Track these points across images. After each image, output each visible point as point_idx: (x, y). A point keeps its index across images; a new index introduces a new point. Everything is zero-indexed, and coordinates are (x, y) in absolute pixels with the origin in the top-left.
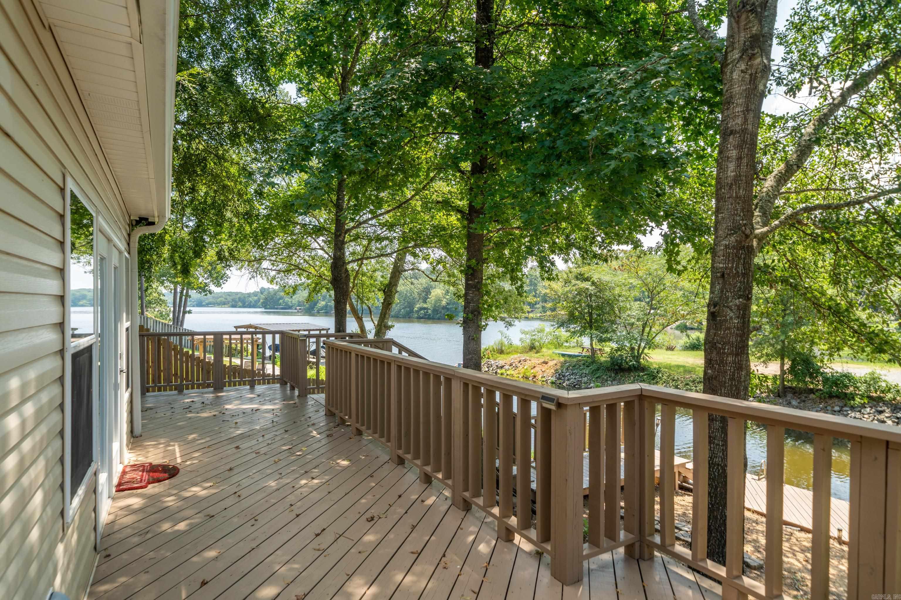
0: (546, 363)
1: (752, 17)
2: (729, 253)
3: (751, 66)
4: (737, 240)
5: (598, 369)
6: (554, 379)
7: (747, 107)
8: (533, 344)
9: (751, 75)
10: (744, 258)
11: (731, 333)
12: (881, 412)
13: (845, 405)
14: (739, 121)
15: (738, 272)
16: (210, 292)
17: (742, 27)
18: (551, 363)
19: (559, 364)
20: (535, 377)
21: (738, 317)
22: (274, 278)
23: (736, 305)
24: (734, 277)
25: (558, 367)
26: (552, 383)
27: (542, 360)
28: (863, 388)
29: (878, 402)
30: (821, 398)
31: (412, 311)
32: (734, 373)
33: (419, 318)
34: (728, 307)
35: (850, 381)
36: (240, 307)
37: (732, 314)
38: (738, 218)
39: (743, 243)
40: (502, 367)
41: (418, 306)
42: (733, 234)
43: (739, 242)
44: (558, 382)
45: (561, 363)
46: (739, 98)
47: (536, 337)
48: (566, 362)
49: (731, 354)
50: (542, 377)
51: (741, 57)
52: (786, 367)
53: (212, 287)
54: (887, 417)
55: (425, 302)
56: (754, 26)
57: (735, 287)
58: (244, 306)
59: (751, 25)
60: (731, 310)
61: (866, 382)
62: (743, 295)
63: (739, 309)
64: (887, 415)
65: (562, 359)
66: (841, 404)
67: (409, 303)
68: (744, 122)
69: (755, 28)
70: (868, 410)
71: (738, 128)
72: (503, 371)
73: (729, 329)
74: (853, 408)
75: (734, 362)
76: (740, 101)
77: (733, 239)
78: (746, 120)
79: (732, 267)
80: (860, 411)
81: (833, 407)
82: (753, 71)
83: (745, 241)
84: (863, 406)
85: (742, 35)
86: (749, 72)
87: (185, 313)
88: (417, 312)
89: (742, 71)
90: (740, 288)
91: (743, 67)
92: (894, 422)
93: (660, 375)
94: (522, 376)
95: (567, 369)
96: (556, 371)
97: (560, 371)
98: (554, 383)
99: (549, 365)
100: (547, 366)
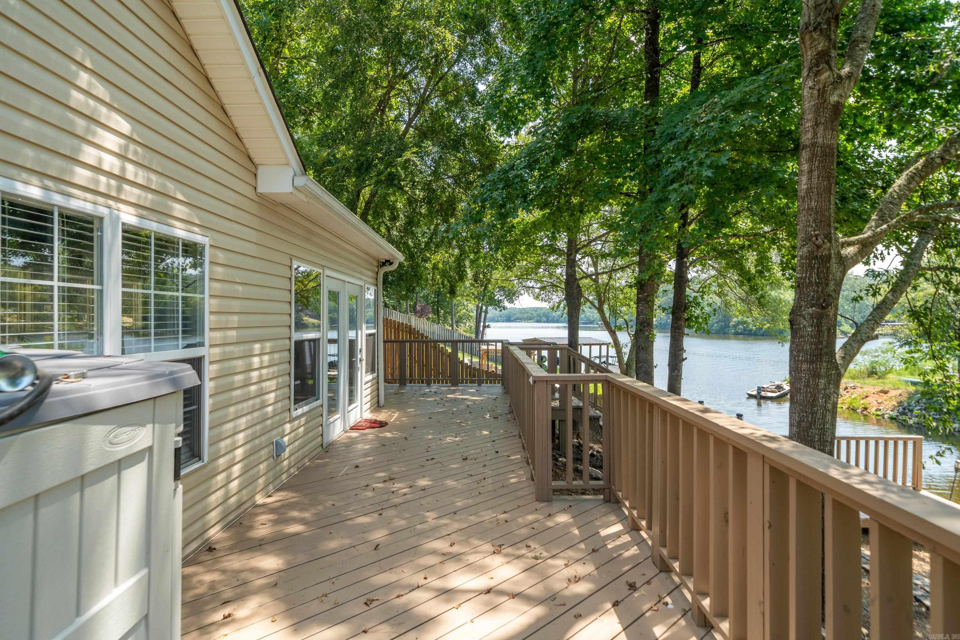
0: (886, 392)
1: (815, 35)
2: (803, 263)
3: (818, 82)
4: (808, 251)
6: (894, 414)
7: (816, 122)
8: (873, 368)
9: (819, 90)
10: (818, 268)
11: (804, 342)
14: (809, 135)
15: (812, 282)
16: (504, 308)
17: (808, 47)
18: (893, 393)
19: (906, 395)
20: (866, 409)
21: (812, 326)
22: (539, 295)
23: (809, 314)
24: (807, 286)
26: (892, 418)
27: (881, 389)
31: (727, 326)
32: (809, 380)
33: (737, 334)
34: (800, 315)
36: (544, 322)
37: (805, 323)
38: (810, 229)
39: (815, 254)
42: (805, 245)
43: (811, 252)
44: (901, 417)
45: (910, 394)
46: (809, 114)
47: (880, 359)
48: (917, 392)
49: (806, 361)
50: (876, 410)
51: (808, 75)
53: (506, 304)
56: (819, 43)
57: (808, 297)
58: (548, 321)
59: (816, 43)
60: (804, 318)
62: (816, 304)
63: (812, 317)
65: (912, 389)
67: (723, 316)
68: (814, 137)
69: (821, 45)
71: (808, 143)
73: (803, 337)
75: (809, 369)
76: (810, 117)
77: (805, 249)
78: (815, 134)
79: (806, 277)
82: (821, 86)
83: (817, 251)
85: (809, 53)
86: (817, 87)
87: (484, 327)
88: (735, 326)
89: (811, 88)
90: (813, 297)
91: (811, 84)
94: (847, 406)
95: (918, 402)
96: (900, 403)
97: (906, 404)
98: (895, 419)
99: (889, 395)
100: (885, 397)
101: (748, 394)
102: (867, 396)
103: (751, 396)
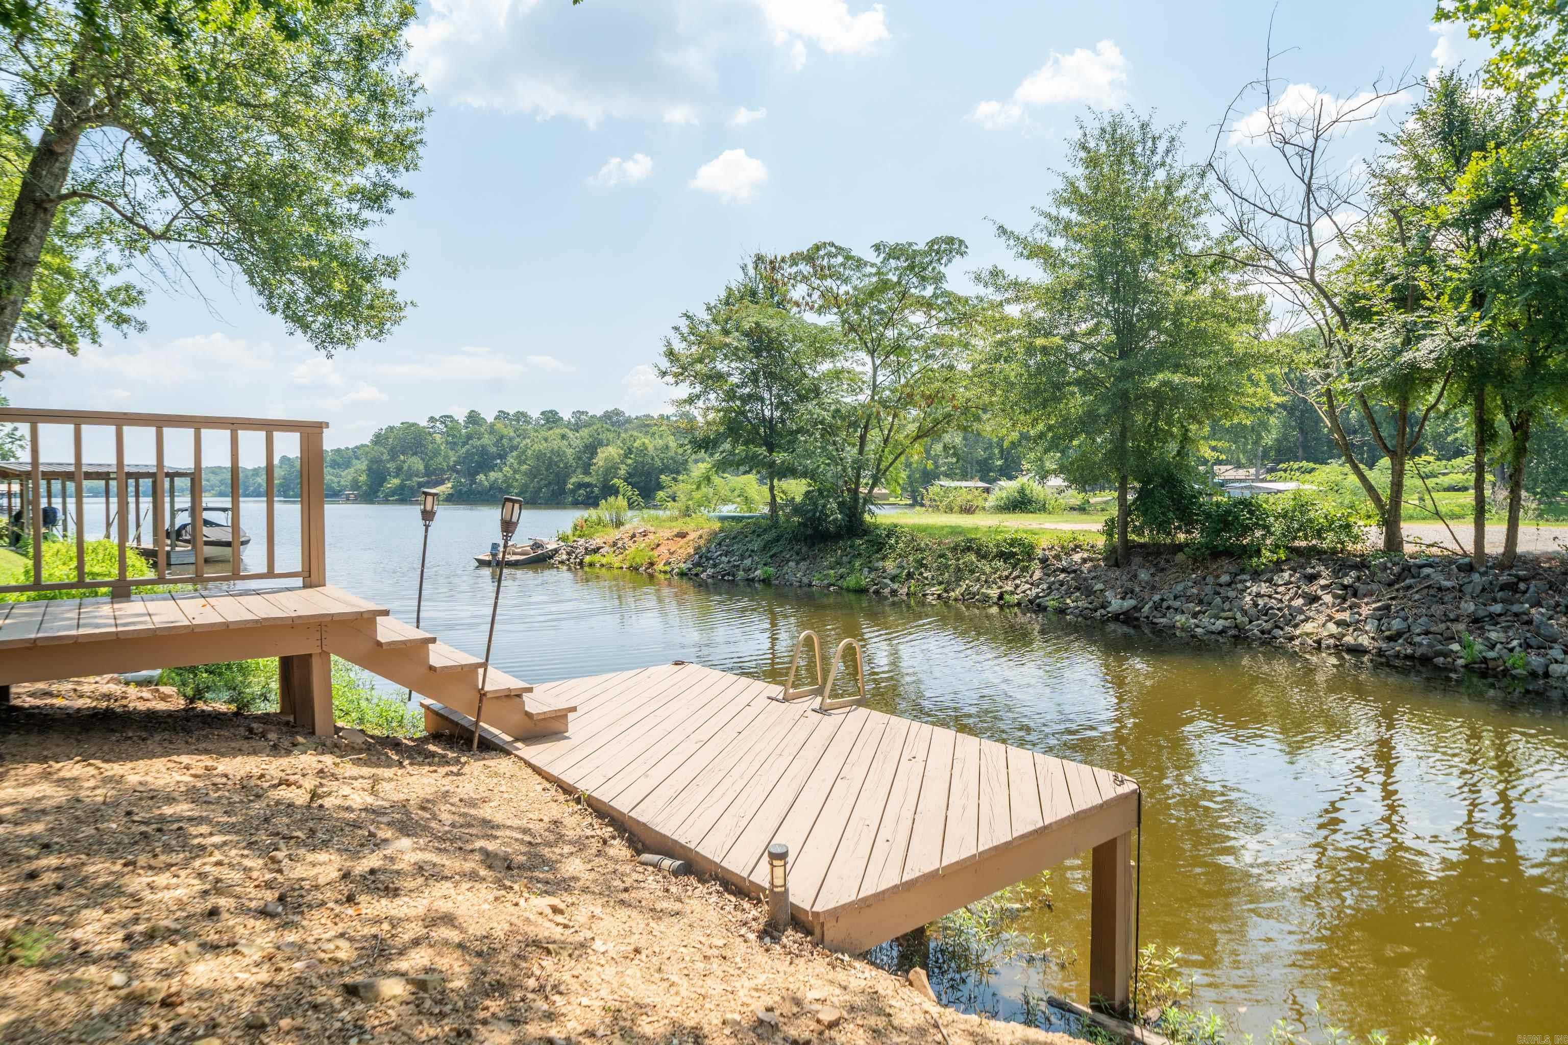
0: (684, 535)
5: (778, 539)
6: (687, 566)
12: (1312, 578)
13: (1243, 571)
18: (692, 536)
19: (707, 537)
20: (652, 564)
25: (702, 542)
26: (682, 574)
27: (676, 531)
28: (1278, 527)
29: (1309, 558)
30: (1195, 561)
31: (562, 491)
33: (576, 504)
35: (1251, 512)
40: (596, 550)
41: (573, 480)
44: (693, 571)
45: (712, 534)
48: (720, 531)
50: (665, 565)
52: (1130, 497)
54: (1323, 587)
55: (587, 472)
61: (1285, 516)
64: (1323, 582)
65: (715, 526)
66: (1232, 569)
67: (557, 475)
70: (1286, 575)
72: (596, 558)
74: (1256, 575)
80: (1270, 581)
81: (1218, 577)
84: (1278, 566)
88: (573, 491)
92: (1335, 596)
93: (893, 541)
94: (628, 565)
95: (720, 544)
96: (697, 549)
97: (704, 550)
98: (686, 574)
99: (688, 538)
100: (682, 542)
101: (477, 560)
102: (658, 545)
103: (482, 563)
